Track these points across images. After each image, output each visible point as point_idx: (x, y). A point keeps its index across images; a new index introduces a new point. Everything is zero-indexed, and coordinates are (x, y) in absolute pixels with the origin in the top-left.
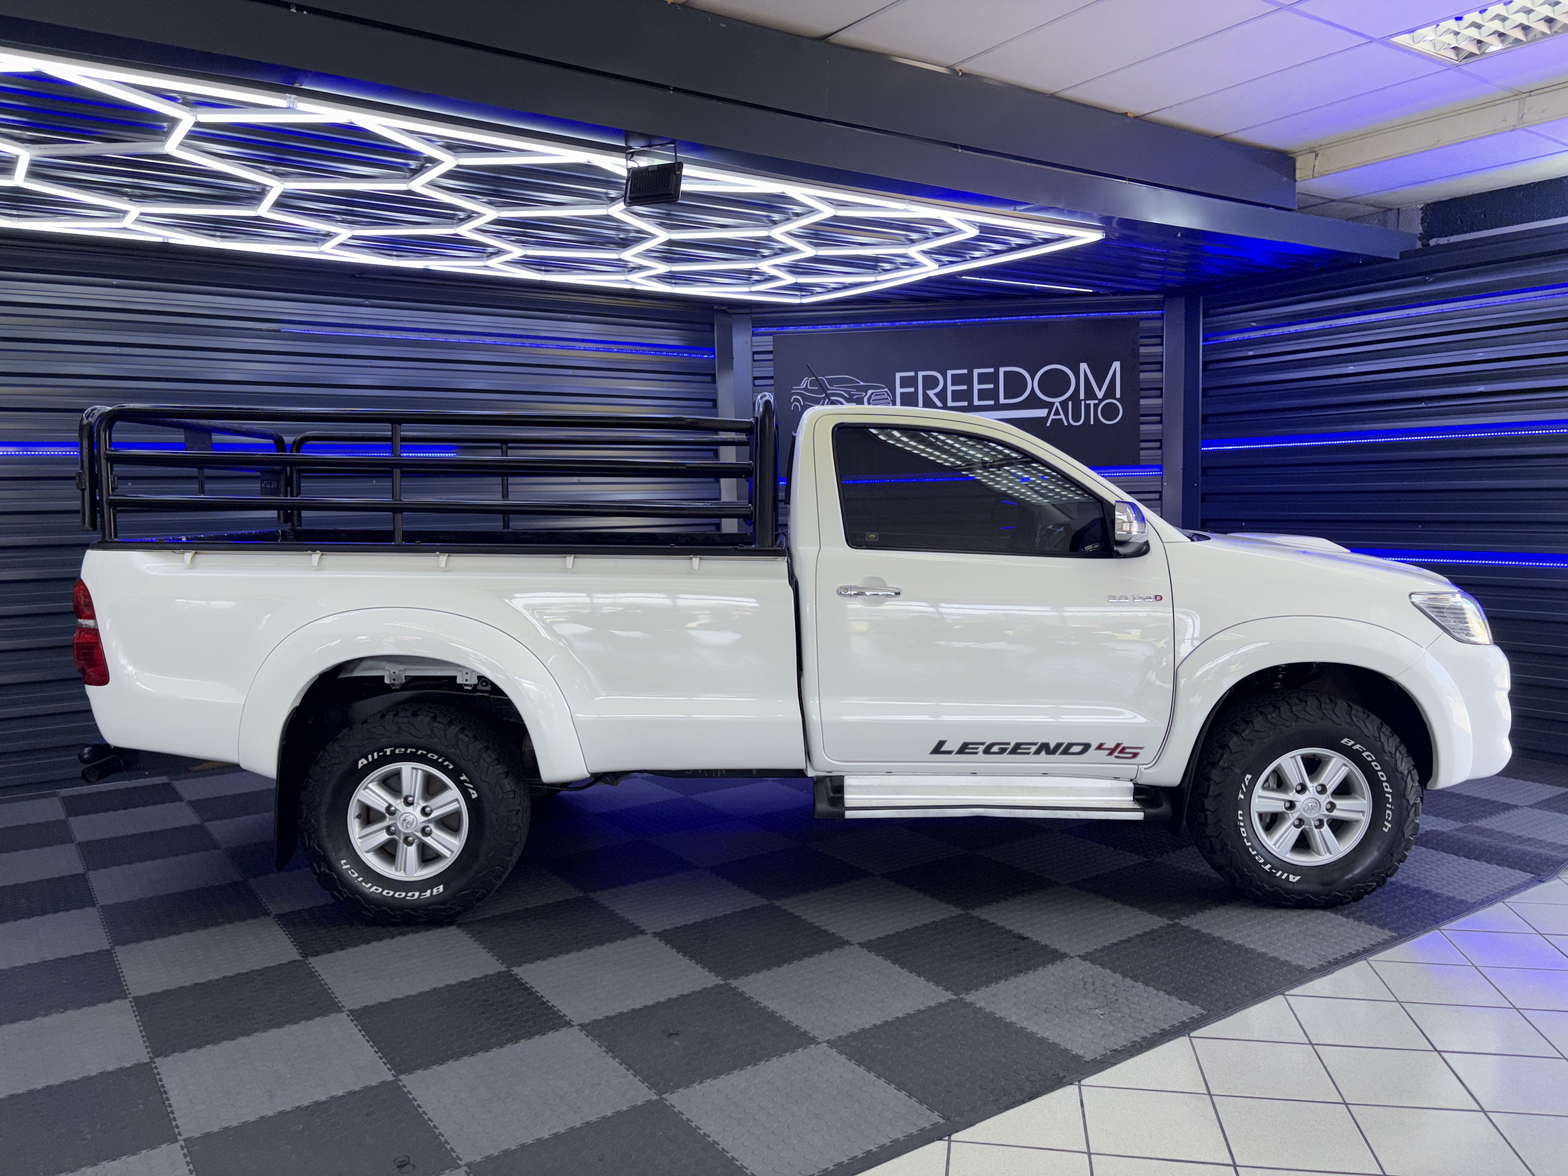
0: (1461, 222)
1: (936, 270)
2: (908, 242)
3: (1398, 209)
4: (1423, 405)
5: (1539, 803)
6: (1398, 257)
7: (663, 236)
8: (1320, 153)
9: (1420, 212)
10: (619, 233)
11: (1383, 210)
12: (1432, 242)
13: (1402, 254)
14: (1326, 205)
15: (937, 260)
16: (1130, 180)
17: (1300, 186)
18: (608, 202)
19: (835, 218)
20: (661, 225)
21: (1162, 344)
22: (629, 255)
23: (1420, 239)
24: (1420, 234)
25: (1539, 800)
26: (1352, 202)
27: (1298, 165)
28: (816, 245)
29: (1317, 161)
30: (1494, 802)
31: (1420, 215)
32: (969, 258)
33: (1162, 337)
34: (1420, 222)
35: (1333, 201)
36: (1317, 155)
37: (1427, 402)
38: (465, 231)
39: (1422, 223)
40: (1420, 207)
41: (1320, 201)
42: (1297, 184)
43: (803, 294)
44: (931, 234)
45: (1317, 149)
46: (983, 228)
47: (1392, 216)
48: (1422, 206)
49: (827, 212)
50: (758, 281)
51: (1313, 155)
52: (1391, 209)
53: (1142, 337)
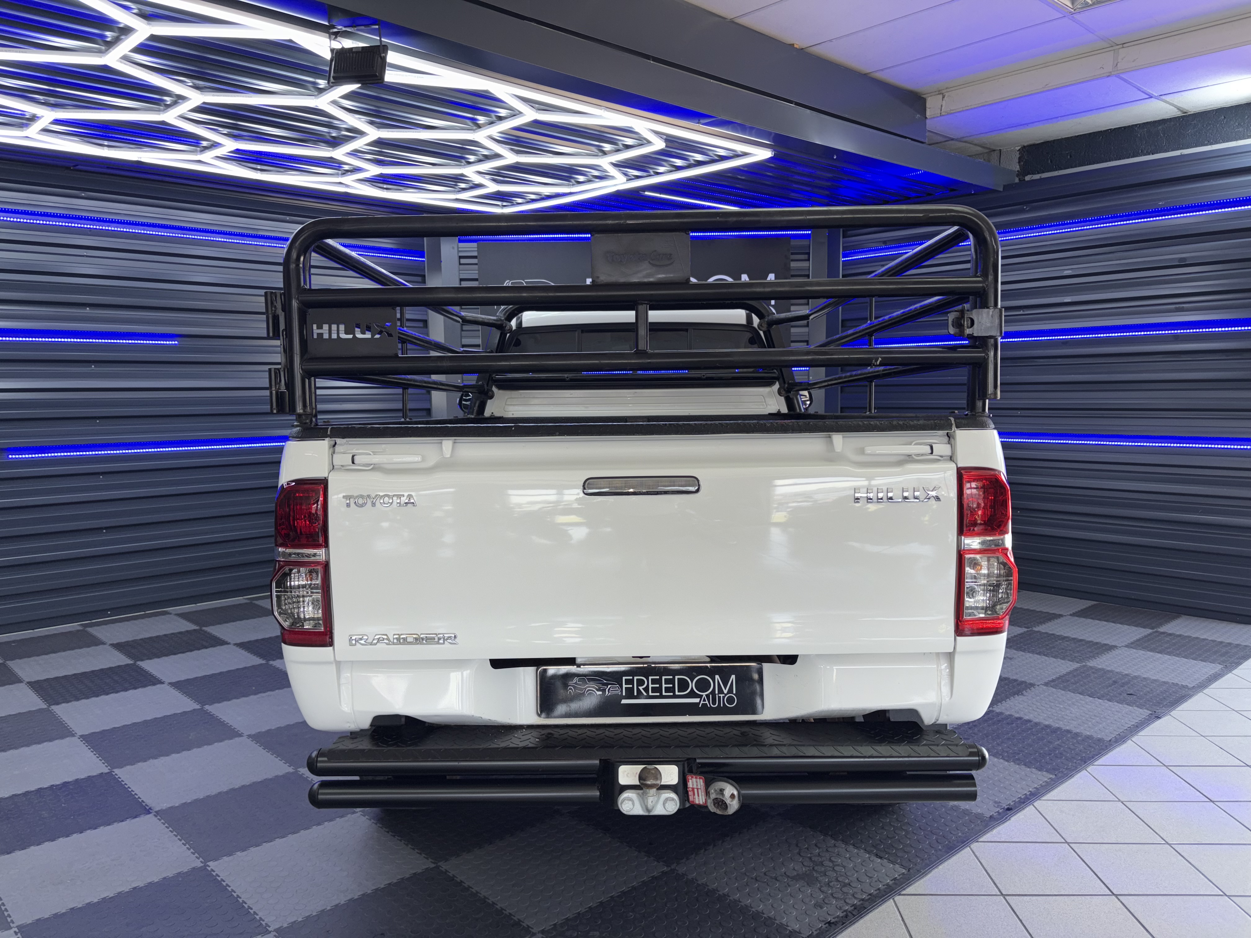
0: (1051, 162)
1: (624, 183)
2: (600, 154)
3: (1000, 150)
4: (1021, 312)
5: (1132, 643)
6: (1001, 189)
7: (374, 134)
8: (947, 94)
9: (1018, 153)
10: (331, 131)
11: (987, 151)
12: (1028, 178)
13: (1005, 186)
14: (947, 143)
15: (625, 174)
16: (797, 104)
17: (930, 124)
18: (316, 93)
19: (536, 122)
20: (372, 123)
21: (809, 260)
22: (339, 153)
23: (1018, 175)
24: (1018, 171)
25: (1132, 640)
26: (965, 142)
27: (928, 105)
28: (518, 152)
29: (944, 101)
30: (1097, 643)
31: (1018, 156)
32: (652, 173)
33: (809, 254)
34: (1017, 161)
35: (952, 139)
36: (943, 97)
37: (1024, 310)
38: (171, 117)
39: (1019, 162)
40: (1018, 148)
41: (941, 139)
42: (927, 121)
43: (505, 204)
44: (621, 146)
45: (943, 91)
46: (670, 140)
47: (995, 156)
48: (1019, 148)
49: (529, 115)
50: (464, 189)
51: (941, 96)
52: (994, 150)
53: (792, 254)
